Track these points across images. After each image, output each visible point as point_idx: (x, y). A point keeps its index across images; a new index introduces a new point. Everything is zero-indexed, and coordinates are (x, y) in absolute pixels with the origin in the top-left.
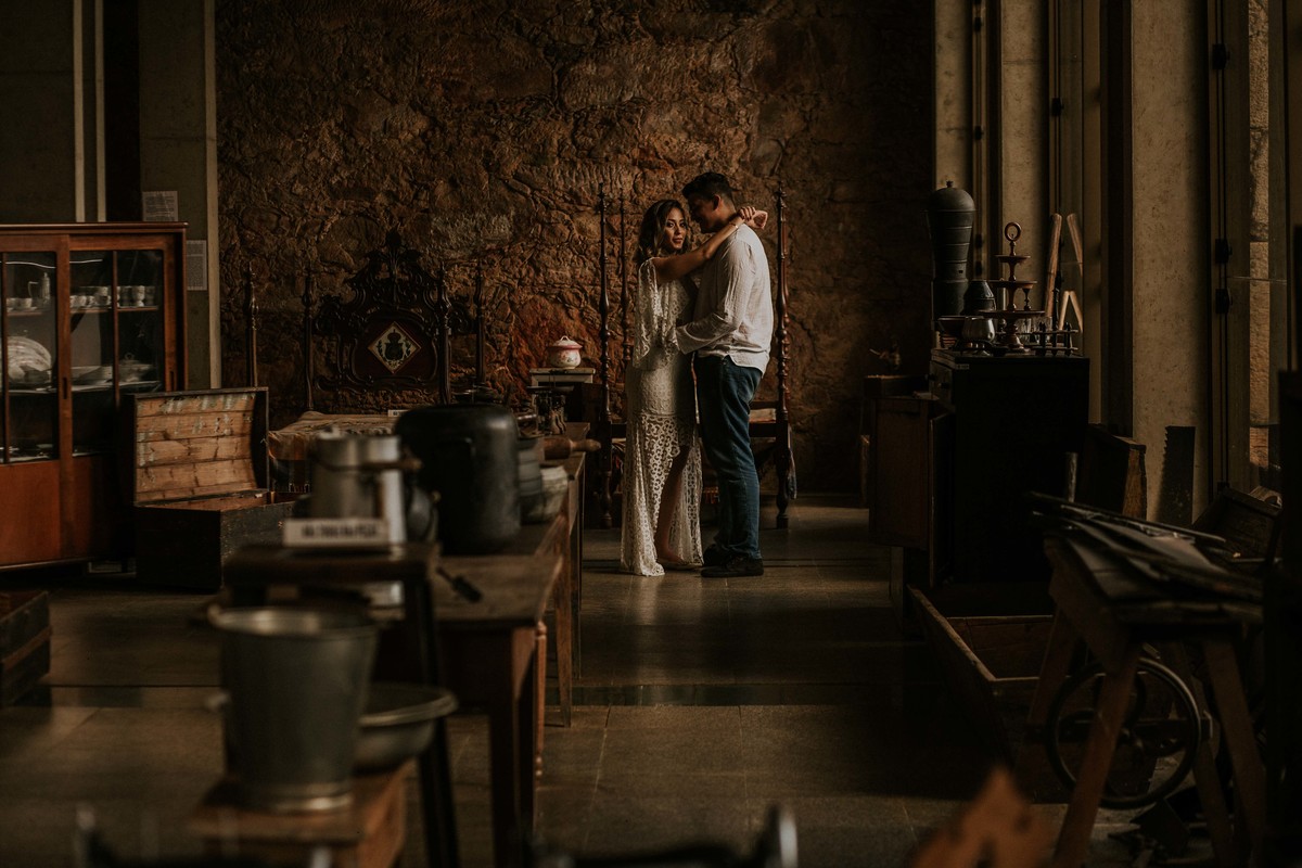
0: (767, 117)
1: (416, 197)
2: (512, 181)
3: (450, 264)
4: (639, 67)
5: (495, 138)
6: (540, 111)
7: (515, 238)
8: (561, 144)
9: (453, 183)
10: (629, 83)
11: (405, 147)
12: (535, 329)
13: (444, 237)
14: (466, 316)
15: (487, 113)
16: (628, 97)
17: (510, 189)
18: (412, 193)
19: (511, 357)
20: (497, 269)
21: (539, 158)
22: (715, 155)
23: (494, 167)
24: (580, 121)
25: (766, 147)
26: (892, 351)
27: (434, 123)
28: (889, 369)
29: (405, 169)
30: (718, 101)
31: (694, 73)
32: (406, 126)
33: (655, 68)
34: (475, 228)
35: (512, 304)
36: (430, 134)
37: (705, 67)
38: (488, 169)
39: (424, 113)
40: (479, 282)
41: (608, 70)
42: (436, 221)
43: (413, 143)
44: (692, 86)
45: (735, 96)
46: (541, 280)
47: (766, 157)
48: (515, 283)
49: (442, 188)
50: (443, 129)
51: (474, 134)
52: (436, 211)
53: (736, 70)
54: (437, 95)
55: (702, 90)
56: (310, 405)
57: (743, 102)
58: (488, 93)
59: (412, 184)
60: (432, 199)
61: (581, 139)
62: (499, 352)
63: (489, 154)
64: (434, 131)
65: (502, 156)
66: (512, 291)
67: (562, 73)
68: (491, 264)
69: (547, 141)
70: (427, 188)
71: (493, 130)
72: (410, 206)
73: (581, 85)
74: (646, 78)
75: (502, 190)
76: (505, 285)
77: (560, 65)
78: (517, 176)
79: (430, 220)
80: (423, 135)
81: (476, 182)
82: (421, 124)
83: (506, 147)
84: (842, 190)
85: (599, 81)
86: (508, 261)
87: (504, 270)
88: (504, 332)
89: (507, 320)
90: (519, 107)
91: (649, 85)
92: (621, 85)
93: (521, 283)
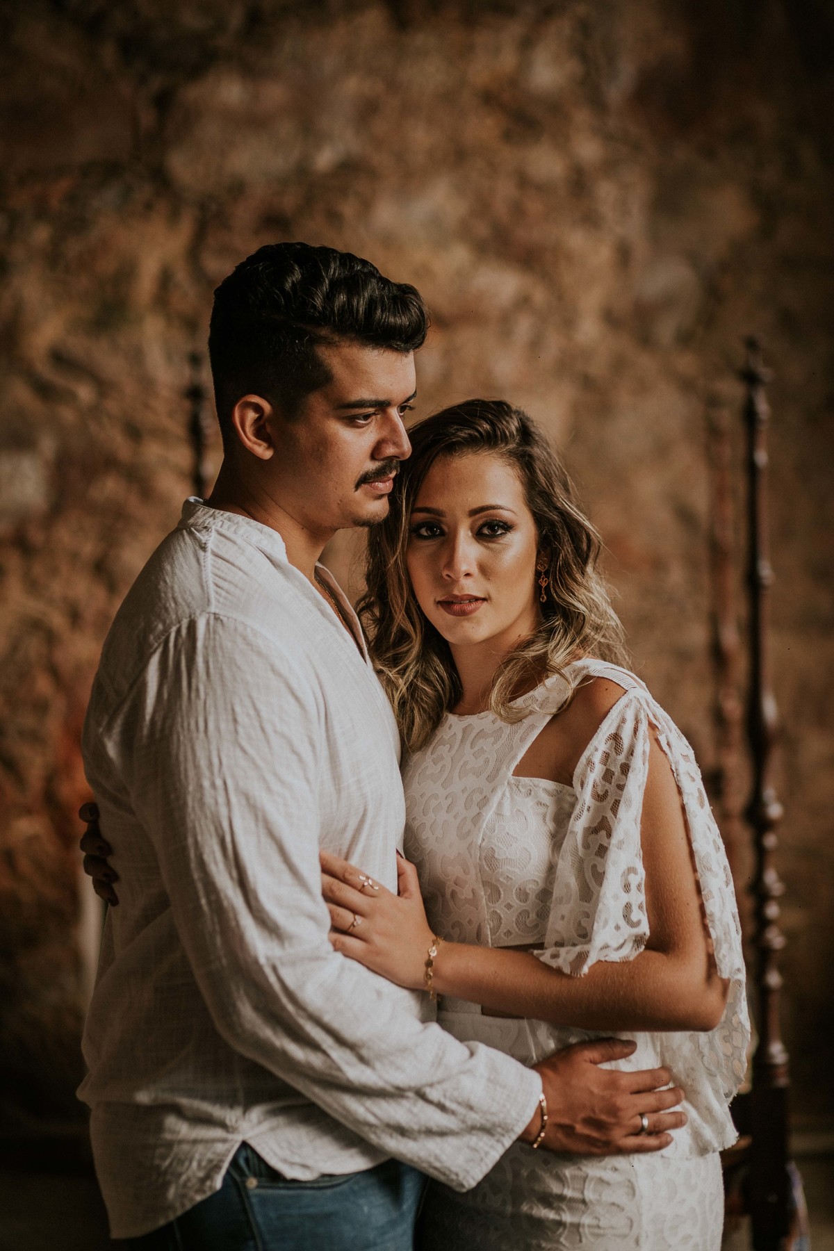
0: (670, 202)
2: (45, 370)
6: (110, 196)
7: (57, 508)
8: (165, 280)
10: (325, 123)
16: (325, 159)
17: (45, 391)
21: (108, 312)
22: (540, 296)
25: (667, 278)
30: (548, 164)
31: (489, 99)
33: (393, 85)
35: (54, 671)
37: (515, 81)
41: (275, 94)
44: (484, 128)
45: (589, 150)
47: (667, 302)
48: (58, 620)
53: (590, 87)
55: (507, 136)
57: (609, 167)
62: (24, 788)
65: (19, 309)
66: (51, 638)
67: (163, 102)
69: (126, 273)
73: (210, 131)
74: (367, 111)
75: (22, 393)
76: (36, 625)
77: (156, 83)
78: (59, 358)
83: (30, 288)
85: (254, 121)
86: (38, 569)
87: (33, 586)
88: (35, 738)
89: (41, 707)
90: (62, 186)
91: (381, 126)
92: (309, 131)
93: (75, 617)
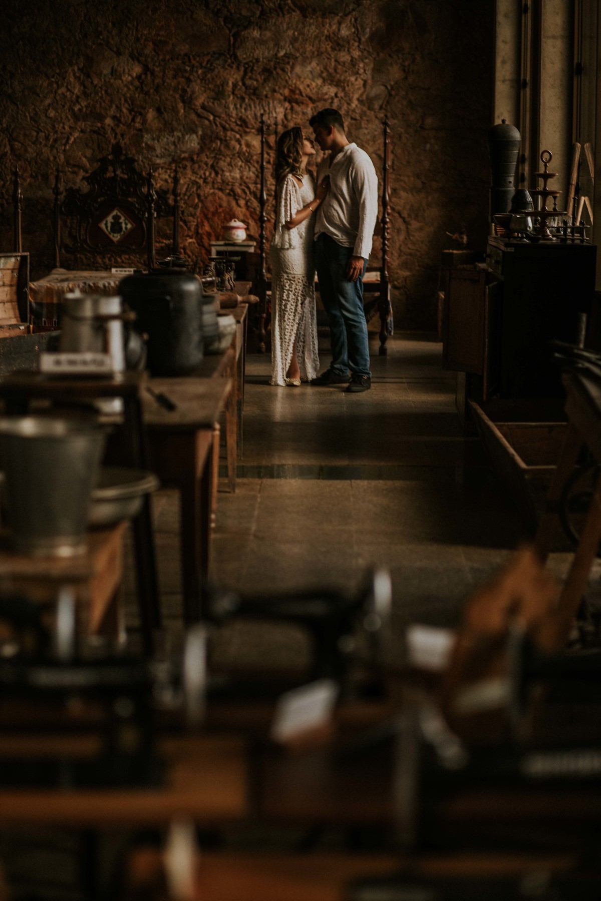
0: (379, 69)
1: (133, 120)
2: (200, 111)
3: (156, 167)
4: (290, 33)
5: (189, 80)
6: (220, 62)
7: (202, 150)
8: (235, 86)
9: (159, 111)
10: (282, 43)
11: (126, 86)
12: (214, 214)
13: (151, 148)
14: (167, 204)
15: (184, 63)
16: (282, 53)
17: (199, 115)
18: (131, 117)
19: (197, 233)
20: (189, 171)
21: (219, 94)
22: (341, 94)
23: (187, 101)
24: (248, 69)
25: (377, 90)
26: (461, 233)
27: (146, 69)
28: (459, 246)
29: (126, 101)
30: (344, 57)
31: (328, 38)
32: (127, 71)
33: (301, 33)
34: (174, 144)
35: (199, 196)
36: (143, 77)
37: (336, 33)
38: (183, 101)
39: (139, 62)
40: (176, 180)
41: (268, 34)
42: (147, 137)
43: (131, 83)
44: (327, 46)
45: (356, 54)
46: (219, 179)
47: (377, 97)
48: (201, 181)
49: (151, 115)
50: (152, 73)
51: (175, 77)
52: (147, 131)
53: (357, 36)
54: (149, 50)
55: (333, 49)
56: (58, 264)
57: (362, 59)
58: (184, 48)
59: (130, 111)
60: (144, 122)
61: (248, 82)
62: (189, 229)
63: (184, 91)
64: (146, 74)
65: (193, 92)
66: (199, 187)
67: (236, 36)
68: (185, 168)
69: (224, 83)
70: (141, 114)
71: (187, 75)
72: (129, 126)
73: (249, 44)
74: (294, 40)
75: (193, 116)
76: (195, 183)
77: (235, 30)
78: (203, 107)
79: (142, 137)
80: (139, 77)
81: (175, 111)
82: (137, 70)
83: (196, 87)
84: (429, 121)
85: (262, 42)
86: (196, 166)
87: (194, 172)
88: (193, 215)
89: (195, 207)
90: (206, 59)
91: (297, 45)
92: (277, 45)
93: (205, 181)
